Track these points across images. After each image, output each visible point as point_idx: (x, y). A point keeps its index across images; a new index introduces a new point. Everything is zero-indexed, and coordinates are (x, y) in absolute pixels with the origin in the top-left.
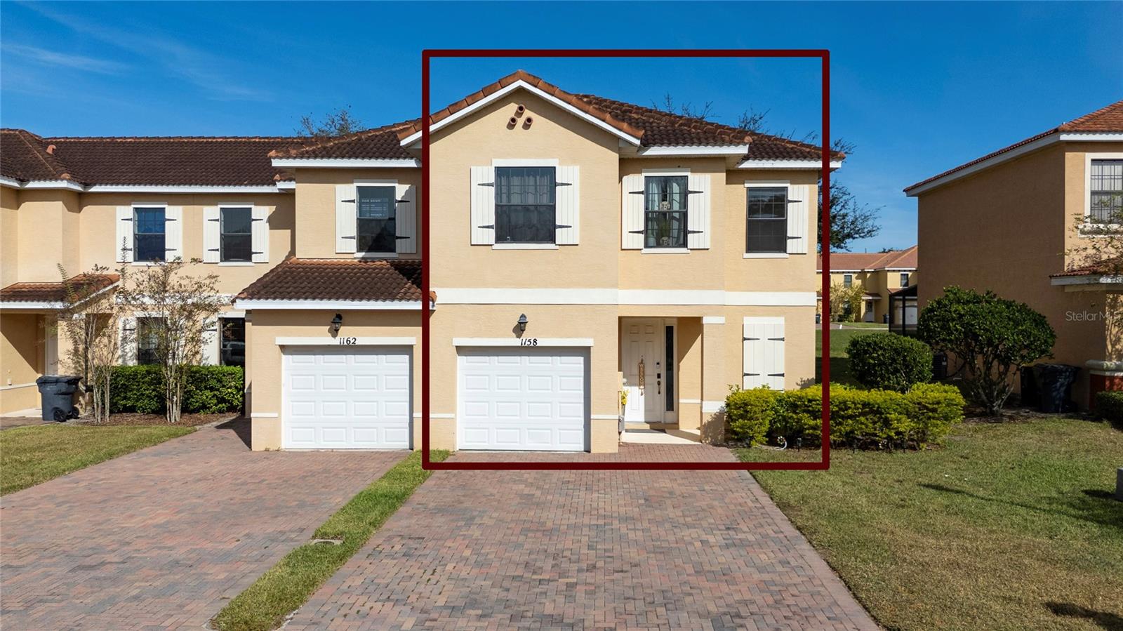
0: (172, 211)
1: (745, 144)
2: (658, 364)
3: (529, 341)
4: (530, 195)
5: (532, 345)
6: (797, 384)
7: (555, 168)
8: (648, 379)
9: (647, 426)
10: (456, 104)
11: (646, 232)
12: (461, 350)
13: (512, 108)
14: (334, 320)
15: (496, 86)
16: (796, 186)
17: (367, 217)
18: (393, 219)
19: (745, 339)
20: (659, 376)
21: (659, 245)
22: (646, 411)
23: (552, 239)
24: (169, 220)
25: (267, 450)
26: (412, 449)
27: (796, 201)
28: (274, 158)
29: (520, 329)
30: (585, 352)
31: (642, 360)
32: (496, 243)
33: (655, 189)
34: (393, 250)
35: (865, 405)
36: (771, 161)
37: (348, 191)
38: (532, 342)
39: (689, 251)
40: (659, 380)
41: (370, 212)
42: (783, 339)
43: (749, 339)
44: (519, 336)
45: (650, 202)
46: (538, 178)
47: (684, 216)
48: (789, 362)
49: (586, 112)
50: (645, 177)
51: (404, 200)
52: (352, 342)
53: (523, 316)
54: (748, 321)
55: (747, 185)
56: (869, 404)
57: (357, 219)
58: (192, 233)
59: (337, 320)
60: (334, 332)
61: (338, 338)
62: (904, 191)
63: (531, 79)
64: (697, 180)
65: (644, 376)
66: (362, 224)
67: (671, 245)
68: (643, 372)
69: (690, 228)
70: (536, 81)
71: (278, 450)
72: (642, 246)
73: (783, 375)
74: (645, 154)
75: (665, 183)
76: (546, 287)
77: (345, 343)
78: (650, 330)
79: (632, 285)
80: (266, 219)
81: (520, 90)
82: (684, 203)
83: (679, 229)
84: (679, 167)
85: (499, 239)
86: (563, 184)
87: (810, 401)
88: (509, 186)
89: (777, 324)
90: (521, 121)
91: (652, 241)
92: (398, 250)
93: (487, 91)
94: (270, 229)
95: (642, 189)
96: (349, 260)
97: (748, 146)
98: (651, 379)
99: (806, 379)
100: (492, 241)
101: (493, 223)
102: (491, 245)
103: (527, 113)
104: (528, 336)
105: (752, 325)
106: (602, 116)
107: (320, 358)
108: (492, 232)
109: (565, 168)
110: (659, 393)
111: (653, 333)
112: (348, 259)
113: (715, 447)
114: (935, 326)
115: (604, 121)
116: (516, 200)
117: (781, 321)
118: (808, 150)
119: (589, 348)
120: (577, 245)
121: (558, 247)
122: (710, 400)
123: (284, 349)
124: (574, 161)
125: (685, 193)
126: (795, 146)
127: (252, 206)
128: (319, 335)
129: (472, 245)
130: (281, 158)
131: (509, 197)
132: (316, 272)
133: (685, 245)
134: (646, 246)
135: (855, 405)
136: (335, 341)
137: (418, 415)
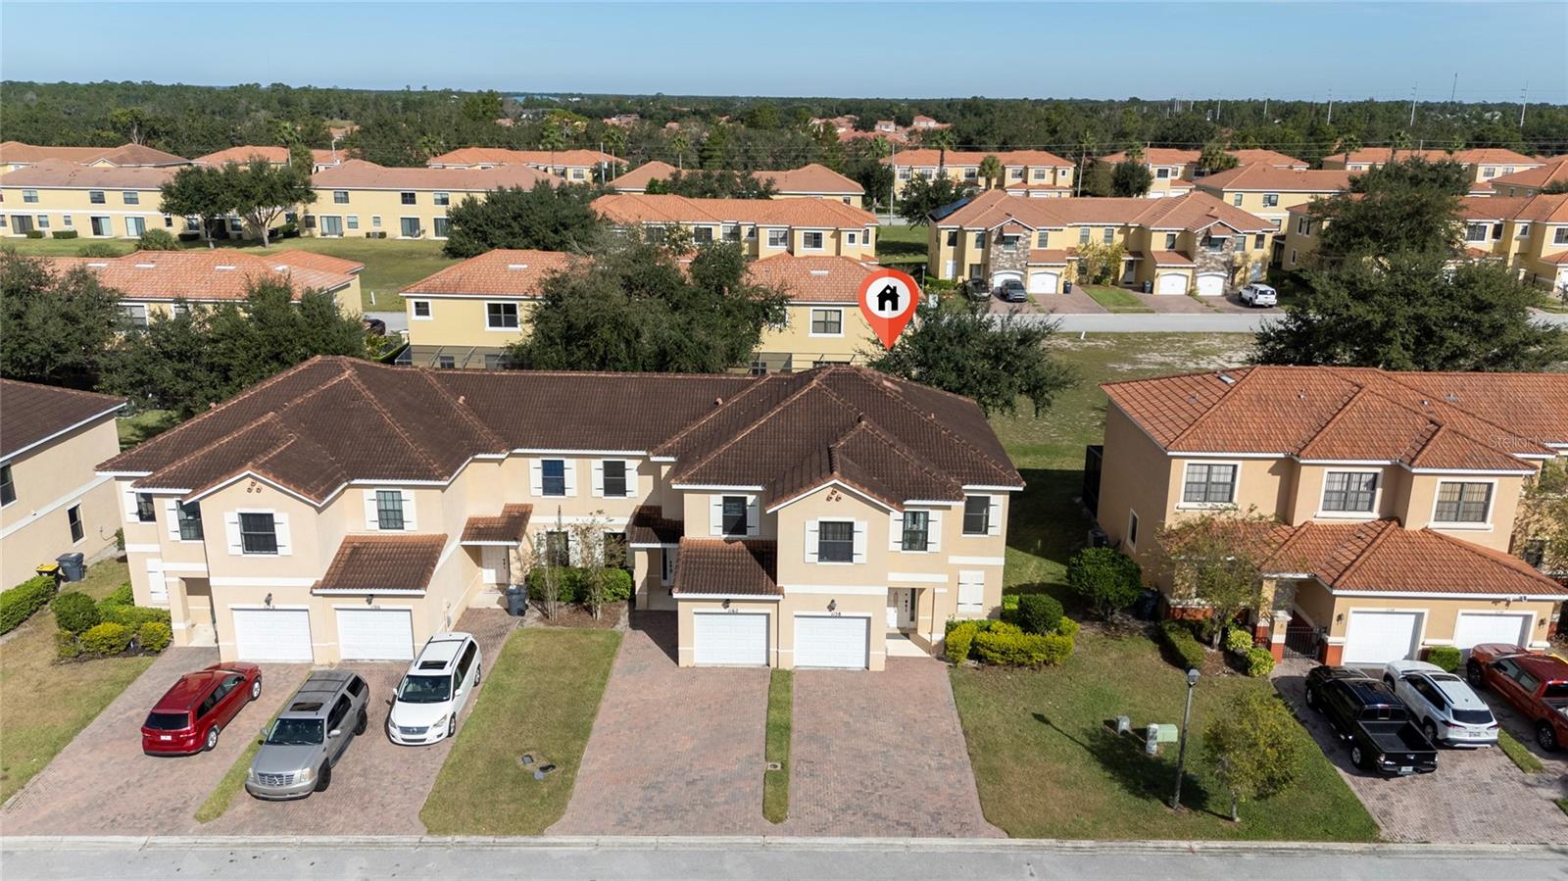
3: (837, 613)
5: (838, 615)
6: (988, 611)
7: (854, 522)
8: (899, 603)
9: (898, 632)
11: (903, 542)
12: (800, 616)
13: (829, 490)
14: (725, 602)
15: (822, 483)
16: (995, 497)
17: (729, 514)
18: (744, 516)
19: (959, 583)
21: (910, 548)
22: (898, 623)
23: (851, 560)
24: (567, 468)
25: (688, 666)
26: (768, 665)
27: (994, 507)
29: (831, 606)
30: (867, 618)
32: (819, 562)
33: (909, 517)
34: (745, 533)
36: (981, 486)
37: (717, 498)
39: (928, 553)
40: (906, 603)
41: (731, 511)
42: (982, 584)
43: (962, 584)
44: (831, 610)
45: (906, 525)
46: (843, 527)
47: (926, 533)
48: (986, 596)
49: (873, 498)
50: (904, 513)
51: (752, 505)
52: (735, 611)
53: (834, 600)
54: (962, 573)
55: (966, 495)
57: (723, 515)
58: (585, 478)
59: (728, 602)
61: (727, 609)
63: (842, 480)
64: (934, 513)
65: (897, 601)
66: (726, 518)
67: (917, 549)
68: (897, 599)
69: (929, 540)
70: (845, 481)
71: (694, 666)
72: (900, 549)
73: (981, 604)
74: (905, 503)
75: (916, 514)
76: (846, 585)
77: (731, 612)
80: (635, 469)
82: (926, 527)
83: (922, 541)
84: (924, 507)
85: (821, 559)
86: (857, 532)
88: (827, 531)
89: (980, 576)
90: (834, 499)
91: (907, 546)
92: (748, 534)
94: (639, 474)
95: (902, 518)
96: (717, 540)
98: (901, 604)
99: (994, 607)
100: (817, 561)
101: (817, 550)
102: (816, 563)
103: (839, 495)
104: (836, 609)
105: (964, 575)
107: (718, 616)
108: (817, 556)
109: (859, 522)
110: (906, 610)
113: (938, 663)
115: (882, 502)
116: (830, 540)
117: (982, 573)
118: (1004, 474)
119: (870, 616)
120: (865, 564)
121: (854, 564)
122: (937, 630)
123: (698, 613)
124: (865, 520)
125: (927, 521)
127: (626, 460)
128: (719, 608)
129: (804, 563)
130: (678, 484)
131: (826, 538)
133: (926, 549)
134: (903, 549)
136: (727, 611)
137: (773, 649)
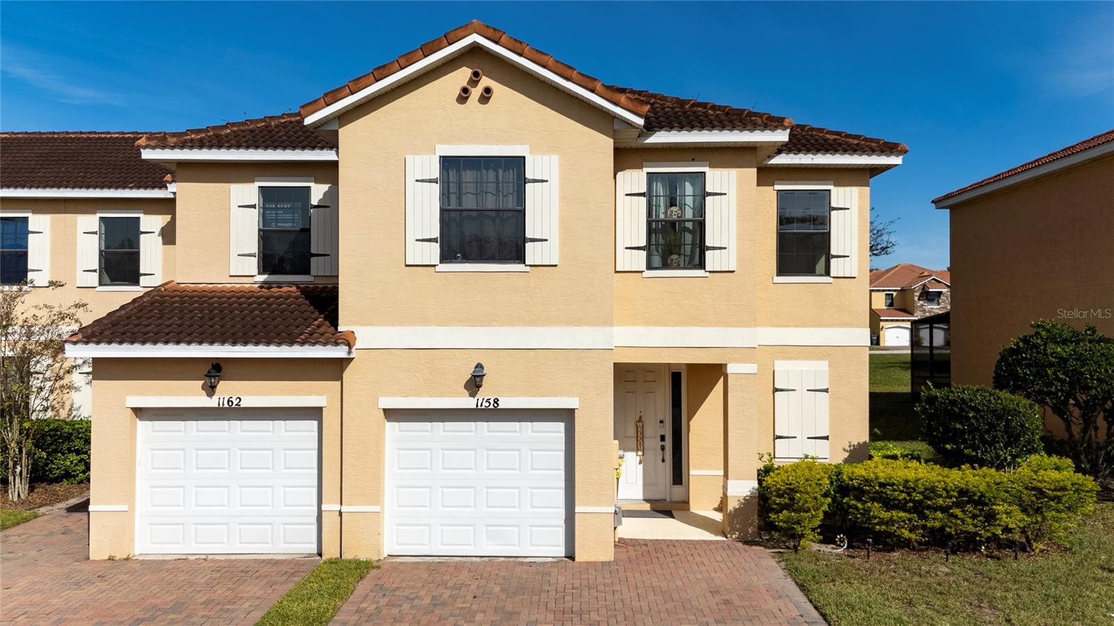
0: (37, 221)
1: (785, 128)
2: (661, 422)
3: (488, 401)
4: (489, 195)
5: (491, 407)
6: (844, 450)
7: (524, 157)
8: (648, 443)
9: (647, 507)
10: (384, 67)
11: (648, 248)
12: (392, 414)
13: (462, 75)
14: (209, 372)
15: (442, 42)
16: (841, 189)
17: (273, 227)
18: (306, 231)
19: (775, 390)
20: (663, 438)
21: (665, 265)
22: (645, 485)
23: (520, 257)
24: (33, 232)
25: (111, 559)
26: (320, 555)
27: (841, 209)
28: (145, 148)
29: (474, 384)
30: (567, 416)
31: (641, 417)
32: (440, 263)
33: (659, 189)
34: (307, 271)
35: (962, 492)
36: (810, 156)
37: (248, 192)
38: (492, 402)
39: (707, 274)
40: (663, 443)
41: (277, 221)
42: (826, 391)
43: (782, 390)
44: (473, 395)
45: (654, 207)
46: (500, 171)
47: (701, 226)
48: (834, 420)
49: (568, 79)
50: (648, 173)
51: (321, 204)
52: (235, 403)
53: (479, 366)
54: (781, 366)
55: (777, 187)
56: (968, 491)
57: (259, 230)
58: (62, 249)
59: (215, 371)
60: (210, 390)
61: (215, 398)
62: (933, 202)
63: (490, 32)
64: (718, 178)
65: (643, 438)
66: (265, 237)
67: (682, 265)
68: (642, 433)
69: (708, 243)
70: (498, 35)
71: (127, 559)
72: (643, 266)
73: (827, 438)
74: (647, 141)
75: (673, 182)
76: (511, 324)
77: (226, 405)
78: (650, 377)
79: (632, 320)
80: (158, 231)
81: (475, 51)
82: (701, 210)
83: (693, 245)
84: (693, 160)
85: (446, 257)
86: (535, 181)
87: (882, 485)
88: (460, 183)
89: (818, 372)
90: (476, 92)
91: (657, 260)
92: (313, 271)
93: (427, 50)
94: (164, 243)
95: (644, 189)
96: (247, 286)
97: (788, 131)
98: (653, 443)
99: (856, 444)
100: (436, 260)
101: (436, 233)
102: (434, 266)
103: (485, 82)
104: (486, 394)
105: (786, 371)
106: (590, 85)
107: (192, 425)
108: (436, 247)
109: (538, 157)
110: (663, 461)
111: (655, 381)
112: (247, 284)
113: (747, 547)
114: (1026, 374)
115: (593, 91)
116: (469, 203)
117: (823, 365)
118: (856, 142)
119: (572, 411)
120: (556, 266)
121: (528, 269)
122: (738, 479)
123: (139, 412)
124: (552, 149)
125: (702, 195)
126: (838, 137)
127: (141, 216)
128: (190, 394)
129: (407, 266)
130: (154, 148)
131: (459, 199)
132: (196, 302)
133: (702, 265)
134: (649, 267)
135: (947, 492)
136: (212, 402)
137: (330, 507)
